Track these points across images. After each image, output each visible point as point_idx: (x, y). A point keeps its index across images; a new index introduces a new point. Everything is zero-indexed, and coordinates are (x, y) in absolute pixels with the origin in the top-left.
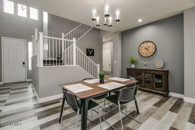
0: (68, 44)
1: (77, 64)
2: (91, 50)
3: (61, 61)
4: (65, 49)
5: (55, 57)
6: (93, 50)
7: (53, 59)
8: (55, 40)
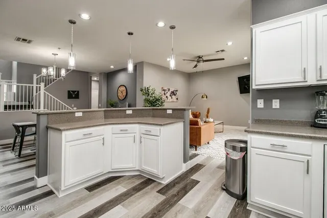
0: (38, 89)
1: (44, 108)
2: (74, 92)
3: (32, 106)
4: (37, 92)
5: (25, 101)
6: (78, 92)
7: (23, 103)
8: (26, 87)
